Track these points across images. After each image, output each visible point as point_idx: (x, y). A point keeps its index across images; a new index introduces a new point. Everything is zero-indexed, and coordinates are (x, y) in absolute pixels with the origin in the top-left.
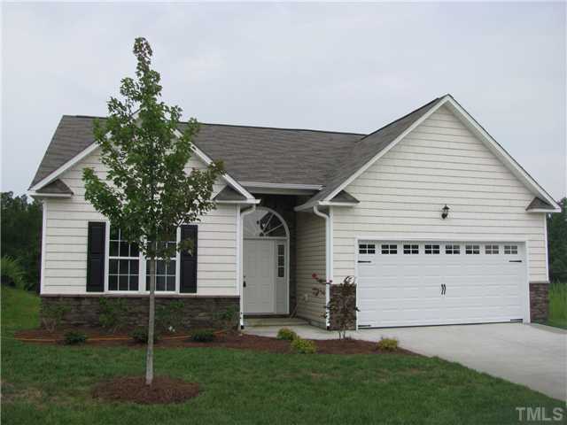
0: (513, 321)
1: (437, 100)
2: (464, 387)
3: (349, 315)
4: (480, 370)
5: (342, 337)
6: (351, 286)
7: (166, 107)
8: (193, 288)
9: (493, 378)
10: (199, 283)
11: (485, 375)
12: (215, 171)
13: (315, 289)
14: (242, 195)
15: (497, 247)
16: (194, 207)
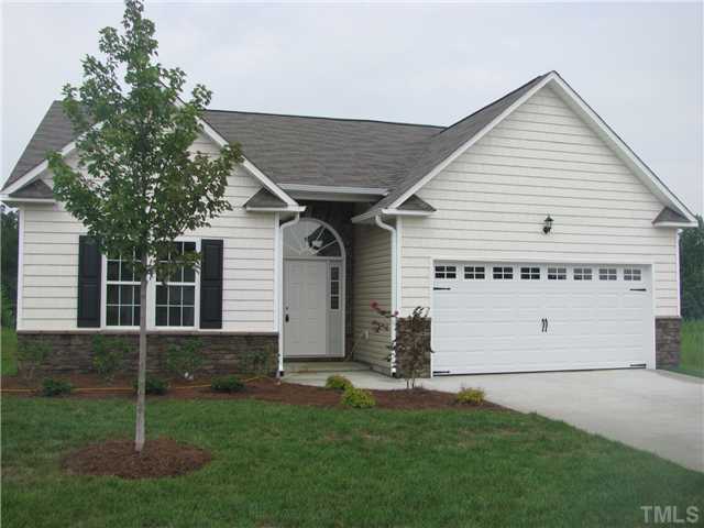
0: (633, 367)
1: (540, 79)
2: (571, 455)
3: (420, 357)
4: (592, 431)
5: (411, 387)
6: (422, 319)
7: (164, 70)
8: (218, 323)
9: (609, 442)
10: (225, 316)
11: (598, 438)
12: (230, 158)
13: (374, 323)
14: (282, 201)
15: (614, 271)
16: (201, 207)
